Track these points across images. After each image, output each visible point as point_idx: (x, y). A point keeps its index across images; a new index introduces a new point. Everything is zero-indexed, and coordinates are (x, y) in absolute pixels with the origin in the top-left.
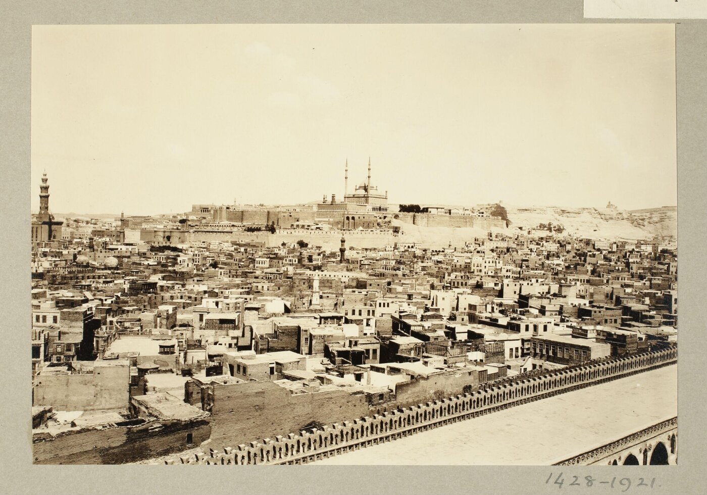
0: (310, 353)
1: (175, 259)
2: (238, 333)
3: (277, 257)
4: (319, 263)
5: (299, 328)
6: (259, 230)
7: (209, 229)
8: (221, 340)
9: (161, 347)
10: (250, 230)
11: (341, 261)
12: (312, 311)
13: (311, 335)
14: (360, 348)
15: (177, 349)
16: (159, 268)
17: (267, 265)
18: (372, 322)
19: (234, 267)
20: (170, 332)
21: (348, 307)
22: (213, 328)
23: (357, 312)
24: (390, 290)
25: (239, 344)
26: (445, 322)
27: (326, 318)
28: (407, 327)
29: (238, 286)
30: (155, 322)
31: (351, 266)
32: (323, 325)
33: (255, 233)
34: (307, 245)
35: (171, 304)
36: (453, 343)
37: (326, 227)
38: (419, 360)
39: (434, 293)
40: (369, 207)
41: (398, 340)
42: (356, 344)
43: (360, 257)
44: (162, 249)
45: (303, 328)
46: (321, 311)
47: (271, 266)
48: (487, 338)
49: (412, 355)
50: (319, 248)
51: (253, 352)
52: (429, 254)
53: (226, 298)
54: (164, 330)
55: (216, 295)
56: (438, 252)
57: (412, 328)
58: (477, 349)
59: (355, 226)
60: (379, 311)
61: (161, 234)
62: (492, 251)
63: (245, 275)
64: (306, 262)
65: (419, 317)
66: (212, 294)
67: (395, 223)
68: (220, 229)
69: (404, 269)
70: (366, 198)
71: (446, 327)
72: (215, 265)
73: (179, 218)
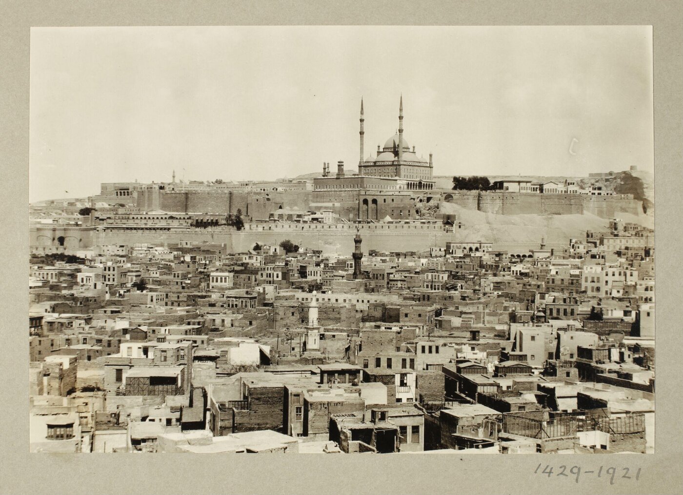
0: (305, 433)
1: (73, 276)
2: (181, 400)
3: (246, 270)
4: (318, 278)
5: (285, 390)
6: (215, 223)
7: (131, 224)
8: (153, 413)
9: (50, 426)
10: (200, 224)
11: (355, 275)
12: (306, 361)
13: (306, 402)
14: (390, 424)
15: (77, 430)
16: (47, 291)
17: (229, 284)
18: (410, 379)
19: (175, 288)
20: (65, 401)
21: (368, 353)
22: (141, 392)
23: (384, 363)
24: (440, 325)
25: (185, 419)
26: (536, 378)
27: (331, 373)
28: (470, 389)
29: (181, 320)
30: (40, 383)
31: (373, 284)
32: (325, 386)
33: (209, 229)
34: (296, 248)
35: (68, 352)
36: (552, 416)
37: (328, 218)
38: (492, 445)
39: (516, 328)
40: (402, 182)
41: (456, 410)
42: (383, 417)
43: (386, 268)
44: (51, 259)
45: (291, 390)
46: (321, 361)
47: (236, 286)
48: (612, 406)
49: (481, 435)
50: (317, 253)
51: (207, 432)
52: (505, 262)
53: (162, 340)
54: (55, 397)
55: (145, 336)
56: (521, 258)
57: (480, 389)
58: (595, 426)
59: (378, 215)
60: (422, 360)
61: (49, 234)
62: (619, 254)
63: (193, 300)
64: (295, 277)
65: (491, 369)
66: (136, 334)
67: (447, 208)
68: (150, 224)
69: (462, 289)
70: (396, 166)
71: (540, 388)
72: (141, 286)
73: (80, 206)
